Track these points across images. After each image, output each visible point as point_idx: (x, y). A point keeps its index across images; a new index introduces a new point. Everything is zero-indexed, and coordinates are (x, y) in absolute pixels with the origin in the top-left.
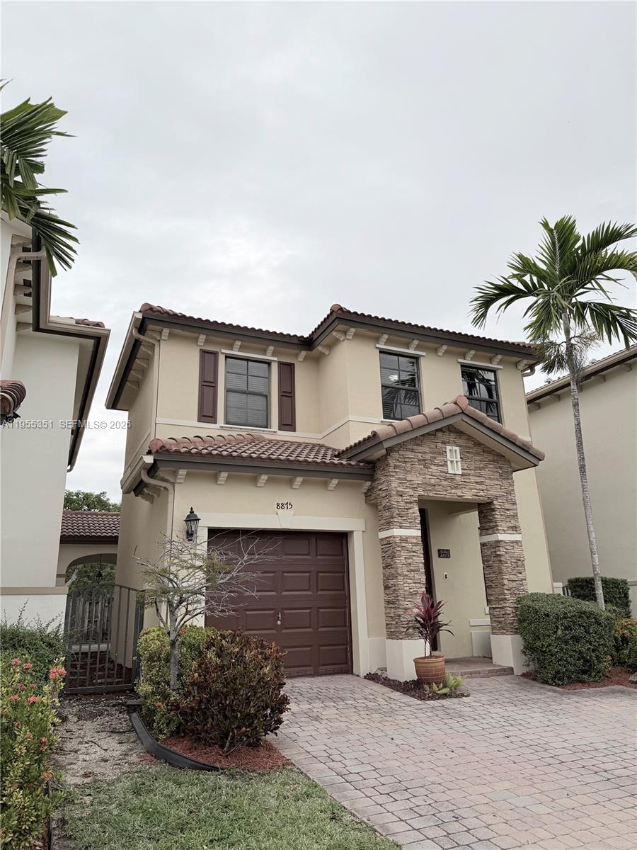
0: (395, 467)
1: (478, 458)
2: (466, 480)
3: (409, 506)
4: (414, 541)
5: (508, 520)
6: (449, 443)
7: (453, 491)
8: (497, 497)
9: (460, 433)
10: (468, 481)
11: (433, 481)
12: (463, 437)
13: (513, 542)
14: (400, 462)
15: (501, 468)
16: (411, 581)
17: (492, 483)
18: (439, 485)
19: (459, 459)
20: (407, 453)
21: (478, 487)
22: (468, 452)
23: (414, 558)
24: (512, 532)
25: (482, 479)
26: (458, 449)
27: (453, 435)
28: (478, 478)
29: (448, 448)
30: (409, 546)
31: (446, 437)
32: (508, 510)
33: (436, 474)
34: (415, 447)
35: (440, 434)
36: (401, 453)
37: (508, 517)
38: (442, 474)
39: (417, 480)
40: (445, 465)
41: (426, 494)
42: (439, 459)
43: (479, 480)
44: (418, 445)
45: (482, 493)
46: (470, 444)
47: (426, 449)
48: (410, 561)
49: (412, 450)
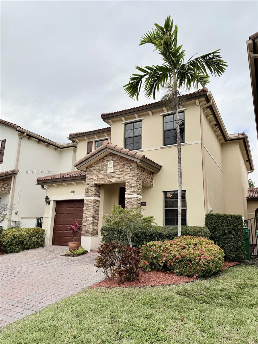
0: (88, 174)
1: (121, 164)
2: (114, 174)
3: (91, 188)
4: (91, 201)
5: (131, 188)
6: (109, 160)
7: (109, 180)
8: (127, 179)
10: (115, 174)
11: (101, 177)
12: (115, 156)
13: (131, 198)
14: (90, 172)
15: (131, 166)
16: (88, 216)
17: (126, 173)
18: (103, 178)
19: (112, 166)
20: (92, 168)
21: (120, 176)
22: (117, 162)
23: (90, 207)
24: (131, 194)
25: (122, 173)
26: (112, 162)
27: (111, 157)
28: (120, 172)
29: (108, 162)
30: (89, 203)
31: (108, 158)
32: (132, 184)
33: (102, 174)
34: (96, 165)
35: (106, 158)
36: (90, 168)
37: (131, 187)
38: (105, 174)
39: (95, 177)
40: (106, 170)
41: (98, 183)
42: (105, 167)
43: (120, 173)
44: (97, 164)
45: (121, 179)
46: (119, 158)
47: (100, 165)
48: (88, 208)
49: (94, 167)
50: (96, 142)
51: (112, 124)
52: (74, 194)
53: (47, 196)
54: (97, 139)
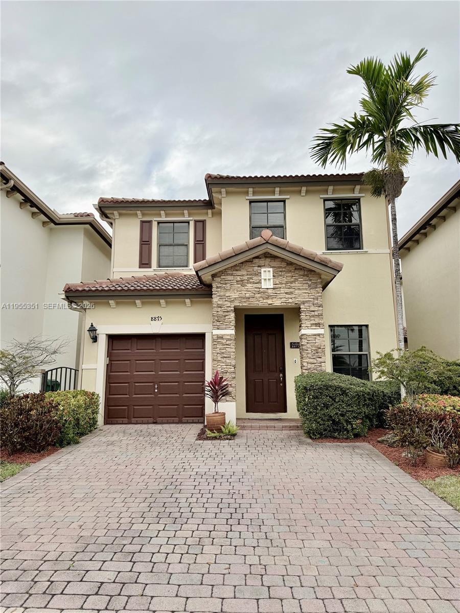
0: (217, 287)
1: (290, 274)
2: (276, 292)
3: (227, 314)
4: (229, 337)
5: (313, 318)
6: (264, 266)
7: (265, 301)
8: (304, 303)
9: (274, 257)
10: (278, 292)
11: (247, 295)
12: (277, 260)
13: (315, 335)
14: (221, 284)
15: (311, 280)
16: (224, 364)
17: (300, 292)
18: (254, 298)
19: (272, 277)
20: (227, 277)
21: (287, 296)
22: (280, 271)
23: (227, 349)
24: (315, 328)
25: (291, 290)
26: (271, 270)
27: (268, 260)
28: (287, 290)
29: (263, 270)
30: (223, 341)
31: (262, 262)
32: (314, 311)
33: (250, 290)
34: (235, 272)
35: (257, 260)
36: (222, 277)
37: (313, 316)
38: (256, 290)
39: (234, 295)
40: (260, 282)
41: (241, 305)
42: (255, 279)
43: (288, 290)
44: (237, 270)
45: (290, 301)
46: (284, 265)
47: (244, 273)
48: (223, 351)
49: (232, 275)
50: (159, 223)
51: (225, 196)
52: (160, 322)
53: (92, 325)
54: (164, 219)
